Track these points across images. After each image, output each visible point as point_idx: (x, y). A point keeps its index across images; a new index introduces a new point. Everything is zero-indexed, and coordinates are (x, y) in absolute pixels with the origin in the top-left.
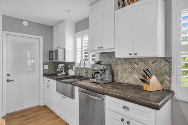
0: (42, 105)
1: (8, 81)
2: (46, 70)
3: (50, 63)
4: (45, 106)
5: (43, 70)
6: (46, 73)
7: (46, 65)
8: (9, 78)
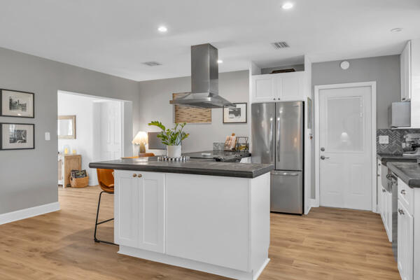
0: (374, 211)
1: (323, 158)
2: (383, 145)
3: (393, 131)
4: (379, 215)
5: (378, 145)
6: (383, 152)
7: (383, 135)
8: (323, 154)
